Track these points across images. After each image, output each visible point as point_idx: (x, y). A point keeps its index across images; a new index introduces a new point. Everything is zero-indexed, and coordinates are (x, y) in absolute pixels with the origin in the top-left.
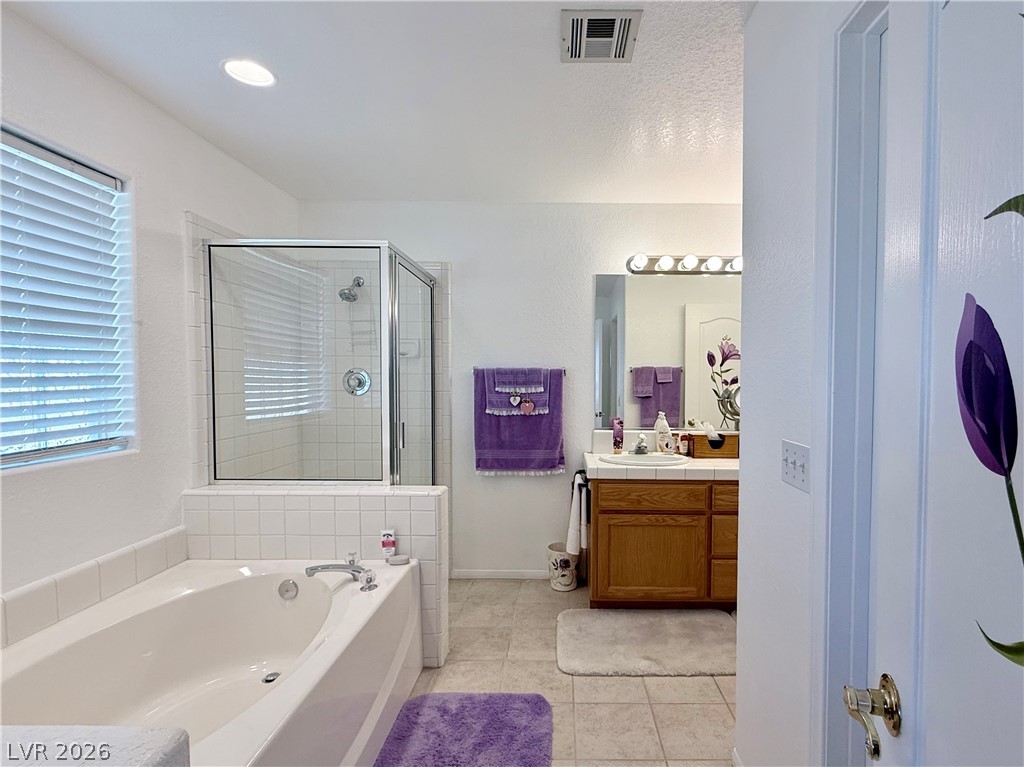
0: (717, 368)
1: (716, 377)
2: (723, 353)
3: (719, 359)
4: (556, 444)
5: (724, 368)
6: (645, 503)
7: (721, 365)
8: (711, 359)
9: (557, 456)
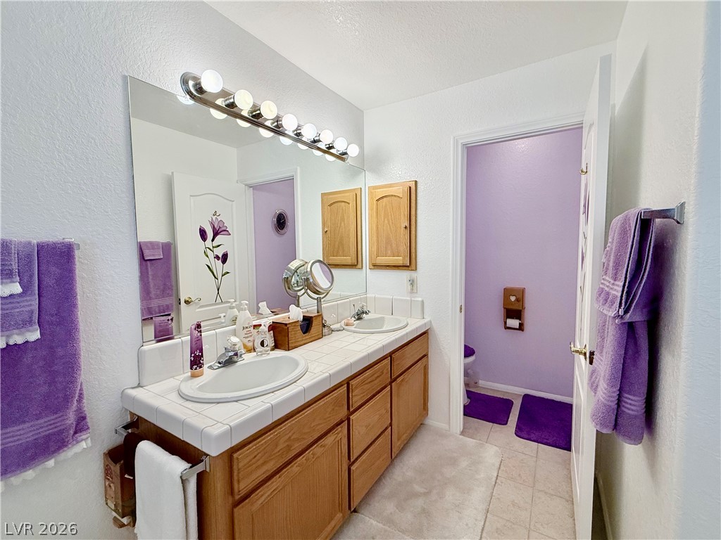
0: (209, 243)
1: (209, 252)
2: (214, 228)
3: (210, 234)
4: (67, 399)
5: (215, 243)
6: (296, 445)
7: (213, 240)
8: (203, 234)
9: (71, 418)
